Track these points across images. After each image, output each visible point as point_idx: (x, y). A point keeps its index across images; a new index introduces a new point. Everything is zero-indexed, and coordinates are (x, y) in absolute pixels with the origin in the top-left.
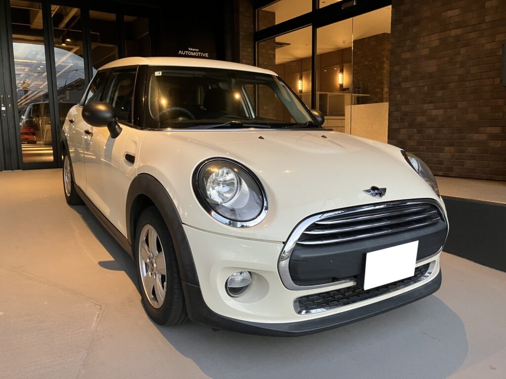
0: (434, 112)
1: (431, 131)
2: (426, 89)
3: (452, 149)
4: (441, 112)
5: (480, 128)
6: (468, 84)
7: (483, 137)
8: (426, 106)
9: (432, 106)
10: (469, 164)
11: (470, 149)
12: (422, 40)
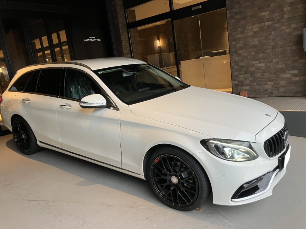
12: (248, 28)
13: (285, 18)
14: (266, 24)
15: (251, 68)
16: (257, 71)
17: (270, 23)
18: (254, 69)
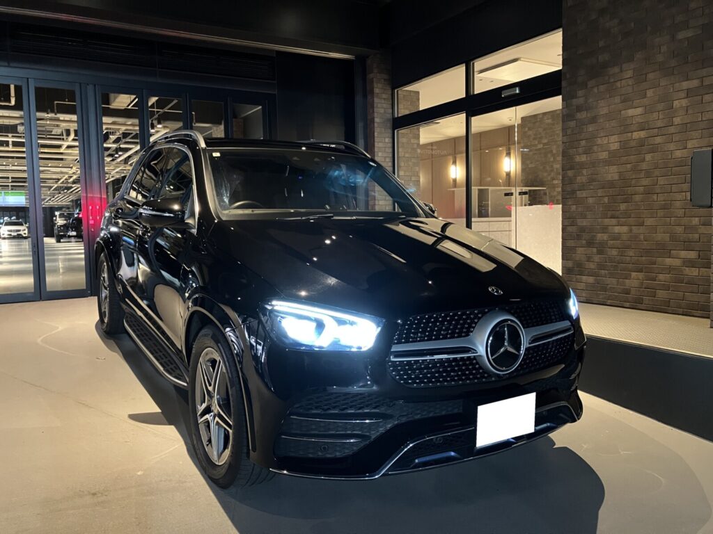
0: (617, 229)
1: (614, 252)
2: (606, 200)
3: (641, 275)
4: (625, 229)
5: (672, 251)
6: (655, 197)
7: (677, 262)
8: (607, 221)
9: (614, 221)
10: (661, 294)
11: (661, 277)
12: (599, 141)
13: (676, 124)
14: (636, 135)
15: (599, 235)
16: (612, 242)
17: (642, 134)
18: (605, 237)
